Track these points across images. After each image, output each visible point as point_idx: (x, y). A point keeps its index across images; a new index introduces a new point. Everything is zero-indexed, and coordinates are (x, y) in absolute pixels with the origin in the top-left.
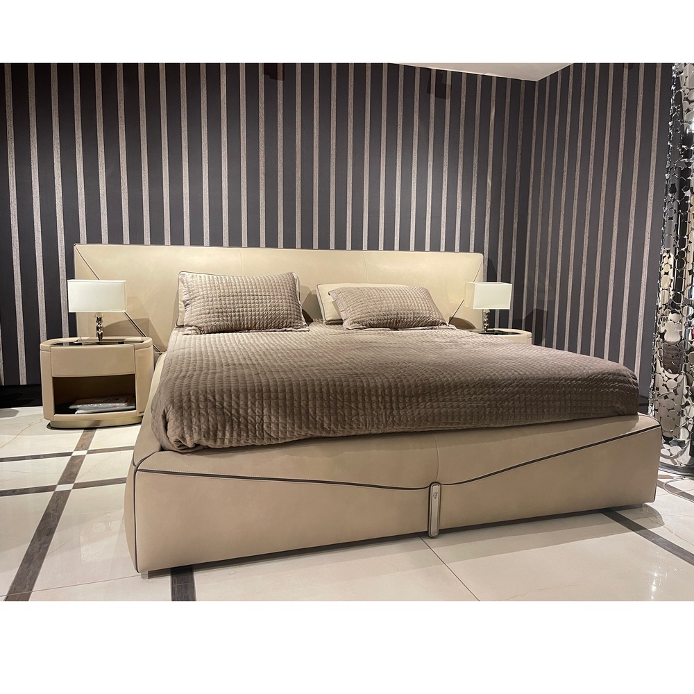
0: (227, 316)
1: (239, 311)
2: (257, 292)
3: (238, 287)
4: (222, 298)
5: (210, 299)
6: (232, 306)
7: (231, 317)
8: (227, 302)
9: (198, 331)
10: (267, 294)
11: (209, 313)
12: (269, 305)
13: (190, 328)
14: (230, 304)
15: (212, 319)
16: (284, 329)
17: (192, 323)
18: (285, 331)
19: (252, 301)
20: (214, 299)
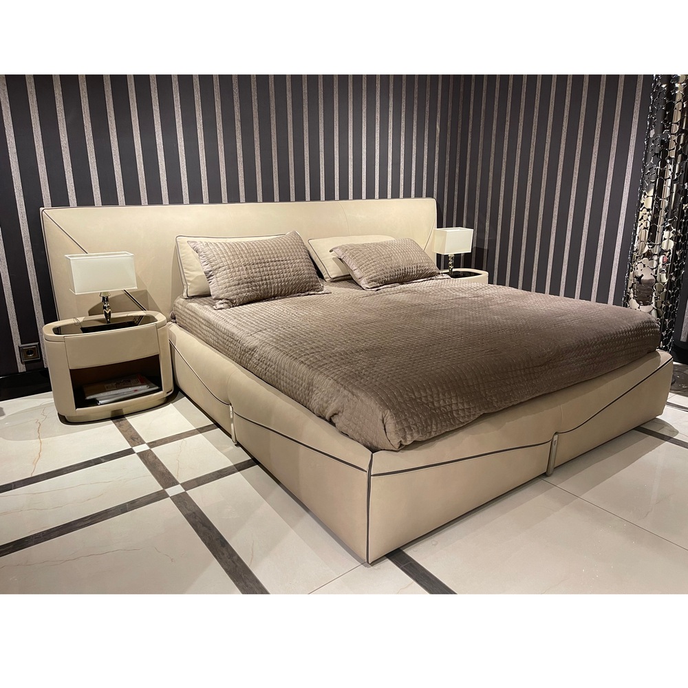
0: (256, 286)
1: (266, 280)
2: (278, 257)
3: (259, 254)
4: (248, 267)
5: (237, 269)
6: (258, 274)
7: (260, 286)
8: (253, 270)
9: (230, 304)
10: (287, 259)
11: (239, 284)
12: (291, 270)
13: (220, 301)
14: (256, 272)
15: (243, 290)
16: (307, 293)
17: (221, 296)
18: (308, 295)
19: (276, 268)
20: (240, 268)
